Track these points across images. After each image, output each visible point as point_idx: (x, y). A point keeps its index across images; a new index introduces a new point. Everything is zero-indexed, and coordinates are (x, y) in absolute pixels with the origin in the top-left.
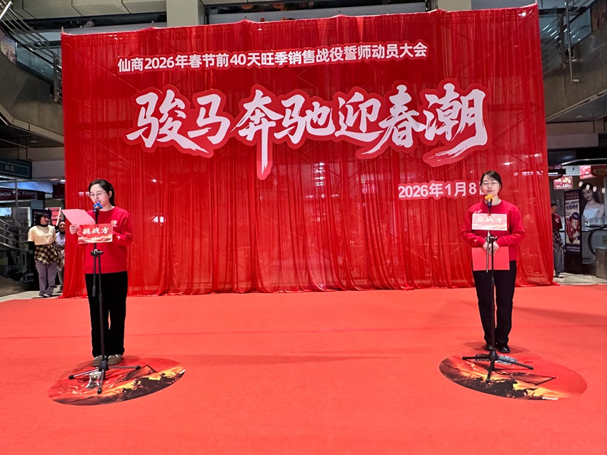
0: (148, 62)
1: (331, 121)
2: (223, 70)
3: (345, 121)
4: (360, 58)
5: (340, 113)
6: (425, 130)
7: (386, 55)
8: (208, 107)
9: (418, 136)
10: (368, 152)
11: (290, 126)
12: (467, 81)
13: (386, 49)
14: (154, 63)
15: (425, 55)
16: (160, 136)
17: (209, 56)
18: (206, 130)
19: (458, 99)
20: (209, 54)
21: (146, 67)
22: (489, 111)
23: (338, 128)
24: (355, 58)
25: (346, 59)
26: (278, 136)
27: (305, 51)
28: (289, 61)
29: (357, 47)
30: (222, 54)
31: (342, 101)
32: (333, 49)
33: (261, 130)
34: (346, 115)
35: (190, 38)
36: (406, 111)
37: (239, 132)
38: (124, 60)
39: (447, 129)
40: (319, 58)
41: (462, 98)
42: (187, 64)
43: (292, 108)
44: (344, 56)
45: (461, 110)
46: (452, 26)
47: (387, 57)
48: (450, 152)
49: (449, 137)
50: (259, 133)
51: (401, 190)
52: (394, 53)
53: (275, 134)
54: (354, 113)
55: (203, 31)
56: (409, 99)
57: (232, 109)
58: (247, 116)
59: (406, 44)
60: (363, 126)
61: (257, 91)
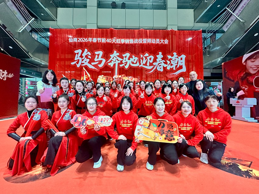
1: (138, 62)
3: (142, 62)
4: (148, 43)
5: (141, 59)
6: (167, 67)
8: (98, 55)
9: (165, 68)
11: (125, 63)
15: (168, 43)
16: (82, 64)
17: (99, 39)
18: (97, 63)
19: (178, 57)
21: (78, 41)
22: (187, 62)
23: (140, 64)
25: (143, 43)
27: (130, 39)
28: (125, 42)
29: (147, 39)
30: (104, 38)
32: (139, 39)
33: (115, 64)
35: (93, 33)
36: (161, 60)
37: (108, 64)
39: (174, 66)
40: (135, 42)
42: (92, 41)
45: (178, 61)
49: (174, 69)
52: (158, 42)
53: (120, 65)
54: (145, 60)
55: (98, 31)
56: (162, 57)
57: (106, 56)
58: (111, 59)
59: (162, 39)
60: (148, 64)
61: (115, 51)
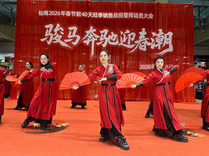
0: (50, 12)
1: (117, 40)
2: (79, 18)
3: (122, 40)
4: (129, 17)
5: (121, 37)
6: (151, 45)
7: (139, 17)
8: (72, 31)
9: (148, 47)
10: (130, 52)
11: (102, 41)
12: (167, 29)
13: (139, 15)
14: (52, 13)
15: (152, 18)
16: (53, 41)
17: (73, 12)
18: (71, 40)
19: (163, 35)
20: (74, 12)
21: (49, 14)
22: (174, 40)
23: (120, 42)
24: (127, 17)
25: (124, 17)
26: (98, 44)
27: (109, 13)
28: (103, 16)
29: (128, 13)
30: (79, 12)
31: (122, 33)
32: (120, 13)
33: (92, 41)
34: (123, 38)
35: (67, 5)
36: (145, 38)
37: (84, 41)
38: (41, 11)
39: (159, 45)
40: (114, 16)
41: (165, 34)
42: (65, 14)
43: (103, 34)
44: (123, 16)
45: (164, 38)
46: (163, 8)
47: (139, 18)
48: (159, 53)
49: (159, 48)
50: (91, 43)
51: (141, 66)
52: (142, 16)
53: (97, 43)
54: (126, 37)
55: (72, 3)
56: (146, 33)
57: (81, 33)
58: (87, 36)
59: (146, 14)
60: (129, 42)
61: (91, 27)
